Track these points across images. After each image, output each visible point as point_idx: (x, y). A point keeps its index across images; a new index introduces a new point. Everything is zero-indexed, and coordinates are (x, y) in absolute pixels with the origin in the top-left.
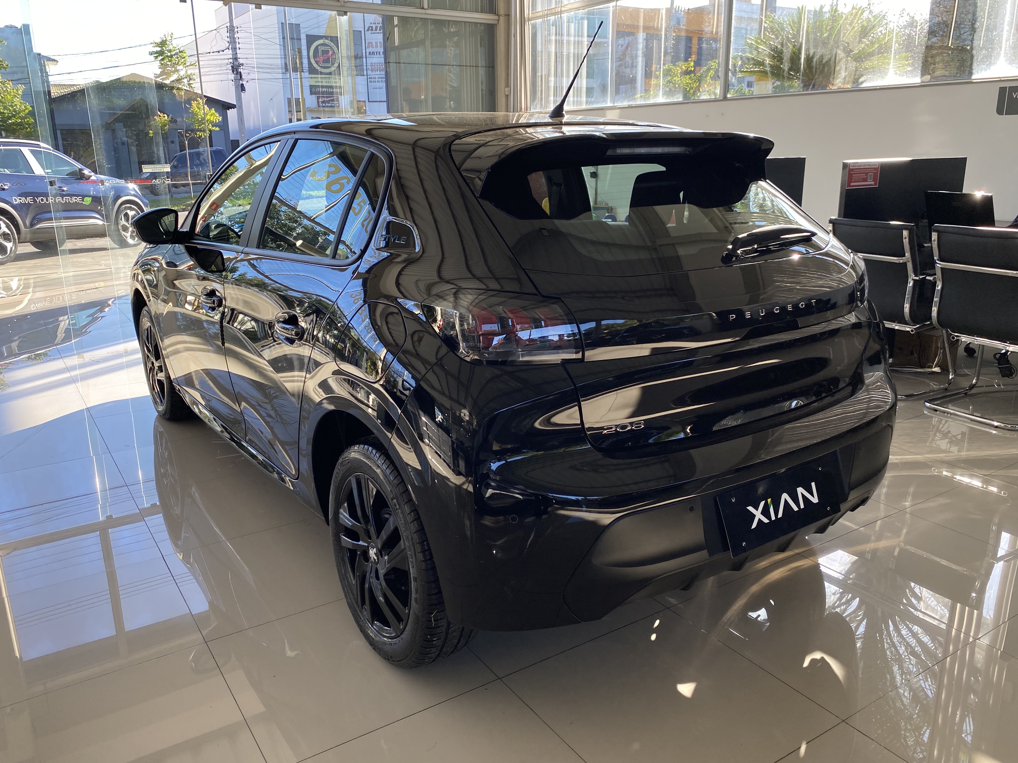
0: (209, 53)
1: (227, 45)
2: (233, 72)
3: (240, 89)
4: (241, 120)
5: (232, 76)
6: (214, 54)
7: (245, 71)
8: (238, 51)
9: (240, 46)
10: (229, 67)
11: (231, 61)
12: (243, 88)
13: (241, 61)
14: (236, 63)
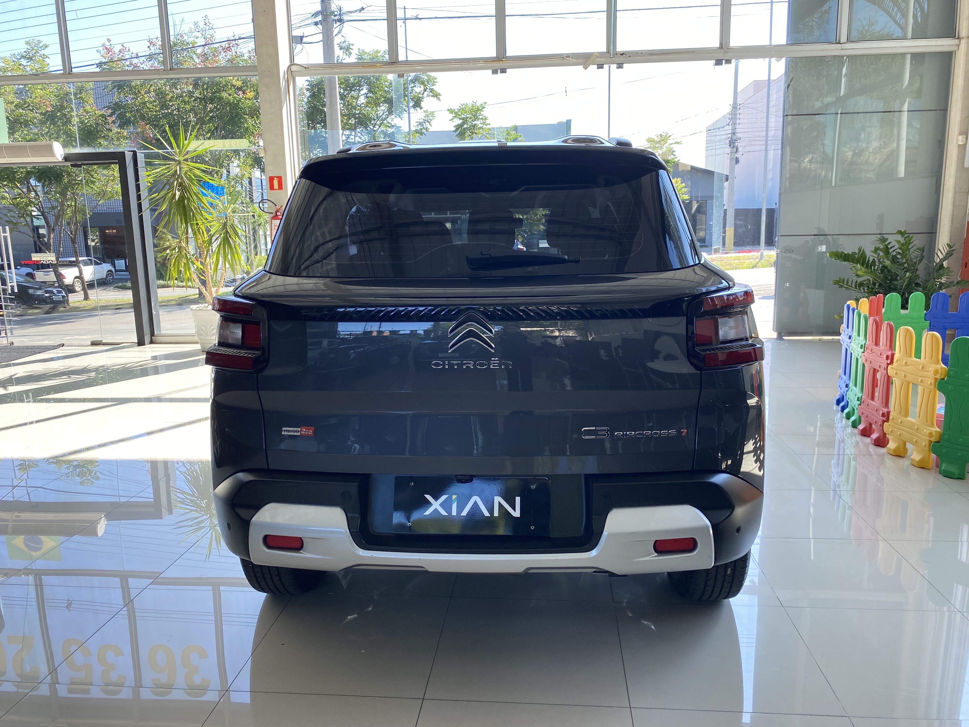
0: (710, 130)
1: (728, 121)
2: (730, 145)
3: (734, 161)
4: (732, 191)
5: (728, 150)
6: (715, 131)
7: (741, 144)
8: (738, 126)
9: (741, 121)
10: (727, 142)
11: (730, 136)
12: (737, 161)
13: (739, 135)
14: (734, 137)
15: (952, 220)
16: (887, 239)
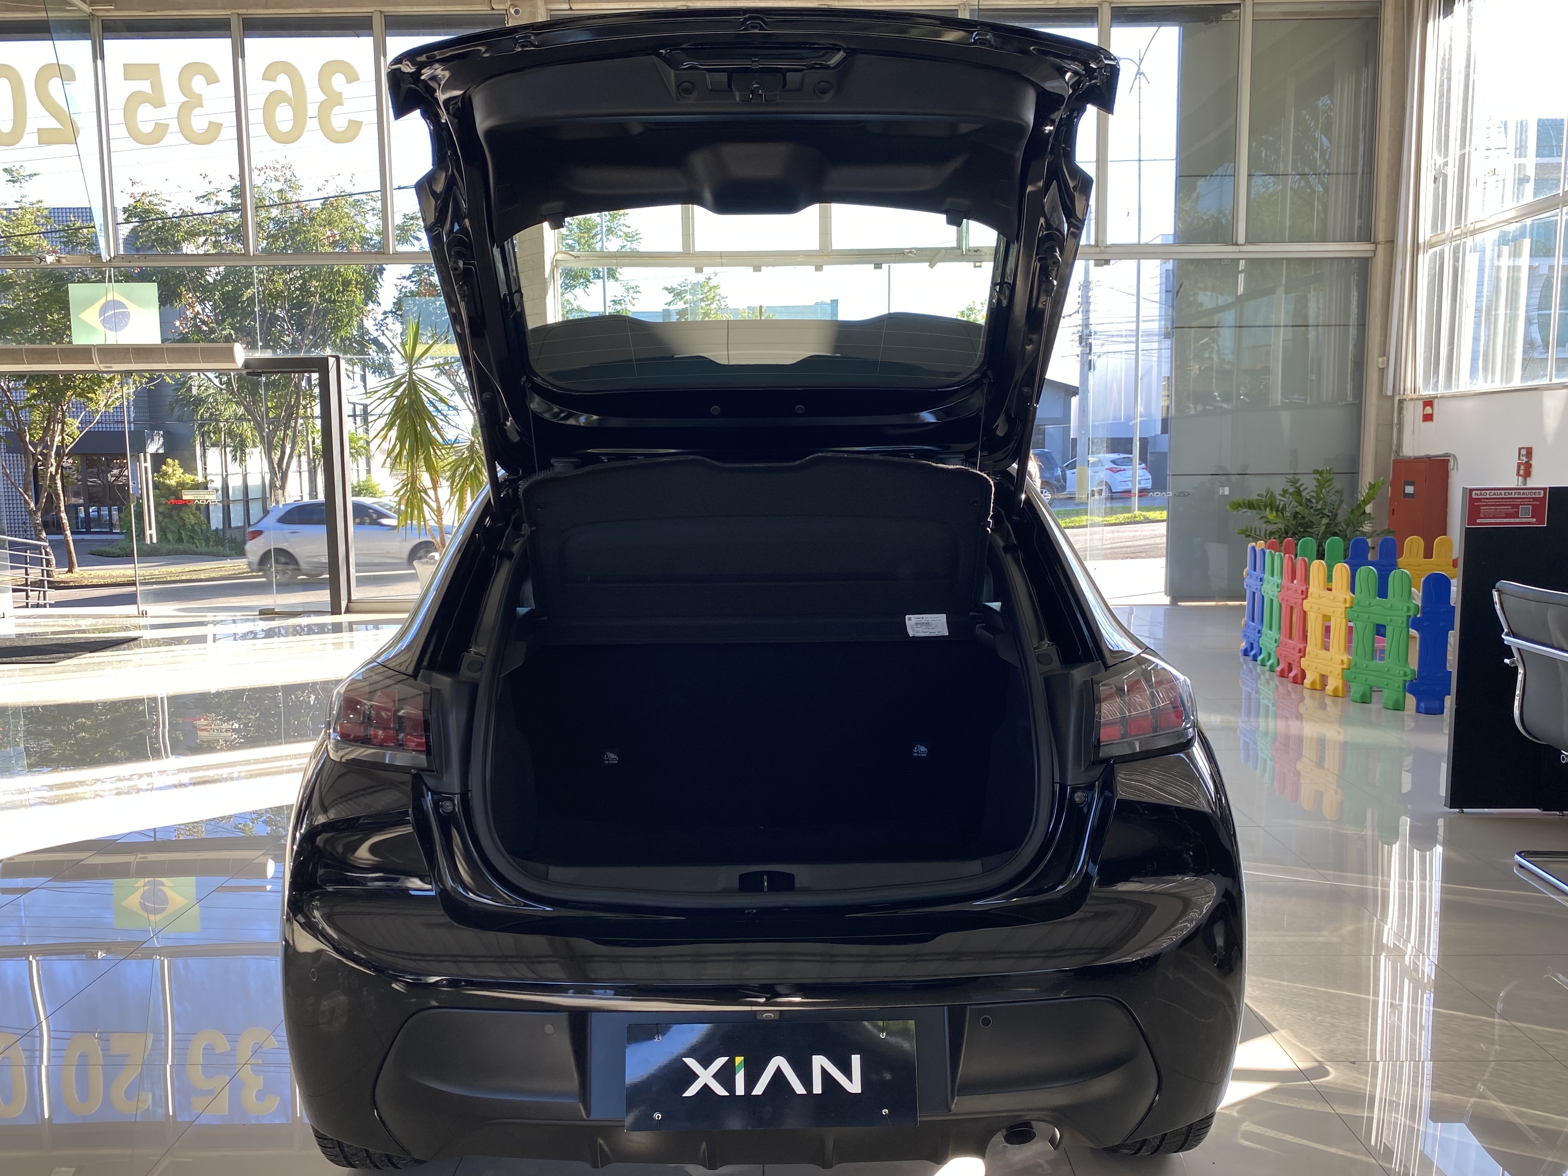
2: (1081, 343)
3: (1087, 366)
4: (1083, 410)
7: (1097, 342)
8: (1091, 315)
10: (1076, 337)
12: (1091, 366)
13: (1093, 328)
14: (1086, 331)
15: (1376, 458)
16: (1299, 480)
